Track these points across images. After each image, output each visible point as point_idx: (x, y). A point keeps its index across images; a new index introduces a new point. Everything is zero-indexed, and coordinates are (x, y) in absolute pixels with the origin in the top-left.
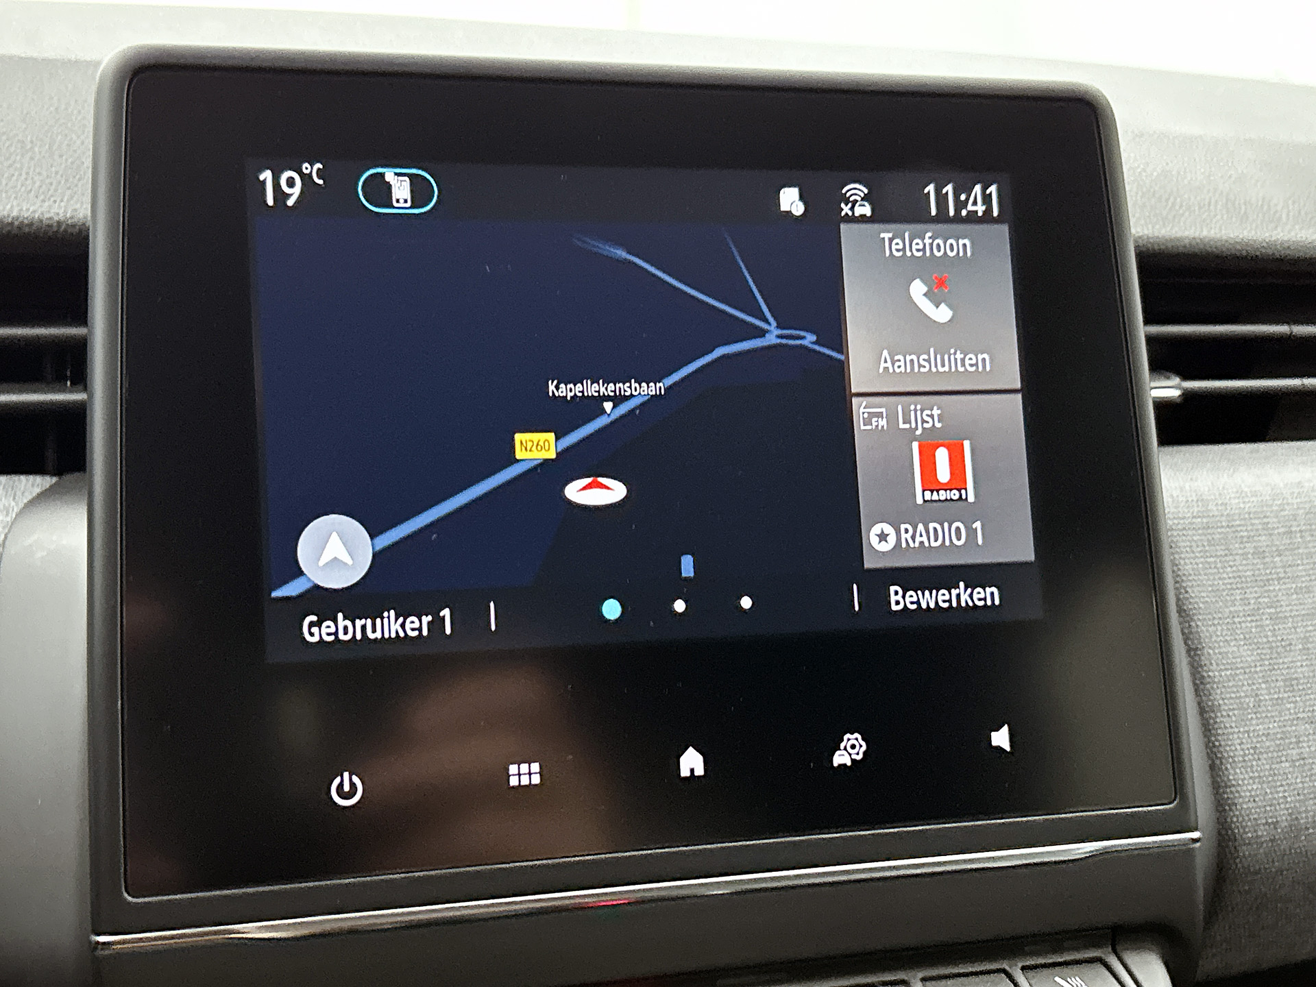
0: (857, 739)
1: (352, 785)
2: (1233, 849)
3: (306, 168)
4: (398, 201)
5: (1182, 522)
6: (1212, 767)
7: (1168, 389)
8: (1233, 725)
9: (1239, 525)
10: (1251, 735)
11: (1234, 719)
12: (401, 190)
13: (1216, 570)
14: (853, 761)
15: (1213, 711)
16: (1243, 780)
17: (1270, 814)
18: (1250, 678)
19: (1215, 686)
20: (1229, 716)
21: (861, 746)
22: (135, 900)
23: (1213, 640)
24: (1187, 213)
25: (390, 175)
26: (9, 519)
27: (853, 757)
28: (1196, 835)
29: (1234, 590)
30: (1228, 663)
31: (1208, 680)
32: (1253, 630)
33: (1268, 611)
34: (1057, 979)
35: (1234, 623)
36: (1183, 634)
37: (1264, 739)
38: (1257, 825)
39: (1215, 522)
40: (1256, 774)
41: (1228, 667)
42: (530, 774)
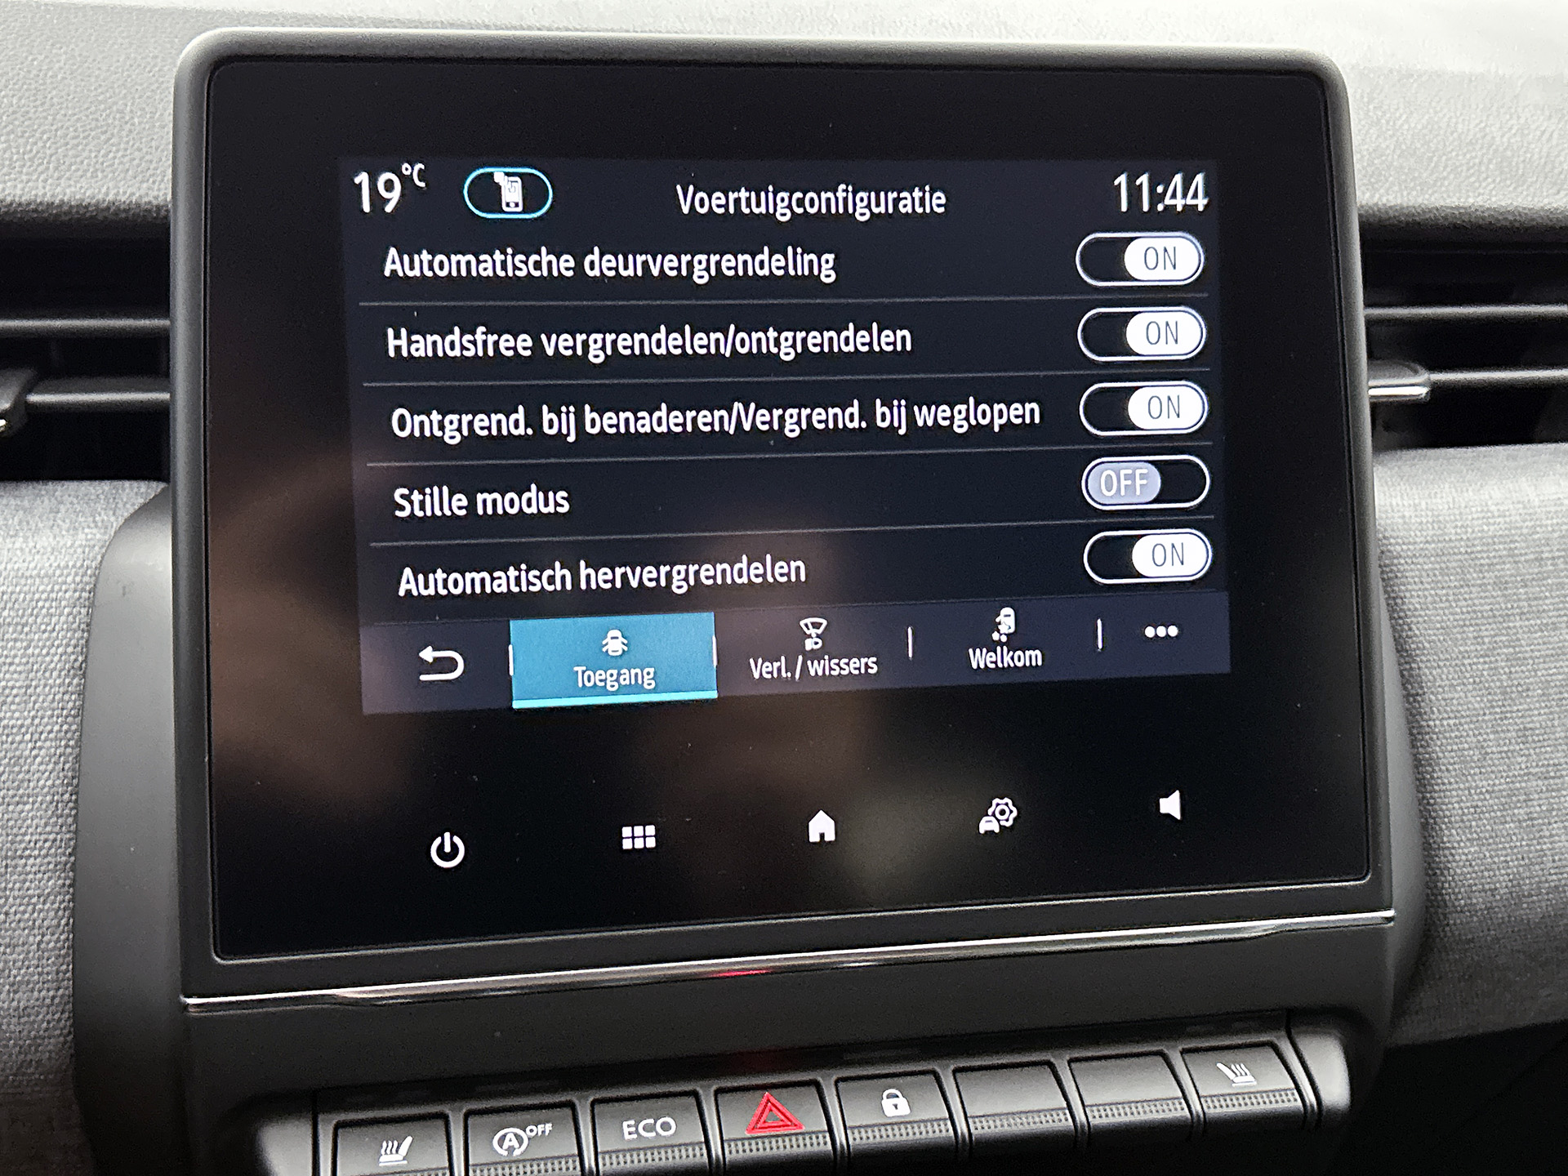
0: (1007, 804)
1: (454, 846)
2: (1442, 917)
3: (406, 168)
4: (508, 205)
5: (1411, 547)
6: (1425, 826)
7: (1413, 385)
8: (1452, 780)
9: (1479, 552)
10: (1473, 791)
11: (1453, 773)
13: (1447, 604)
14: (1002, 827)
15: (1430, 765)
16: (1458, 842)
17: (1489, 880)
18: (1476, 728)
19: (1435, 736)
20: (1447, 770)
21: (1011, 812)
22: (222, 962)
23: (1437, 684)
24: (1452, 176)
25: (499, 175)
26: (107, 537)
27: (1002, 823)
28: (1390, 913)
29: (1468, 626)
30: (1452, 711)
31: (1427, 729)
32: (1485, 673)
33: (1505, 650)
35: (1464, 665)
36: (1403, 676)
37: (1488, 797)
38: (1471, 891)
39: (1452, 548)
40: (1475, 835)
41: (1452, 715)
42: (645, 837)
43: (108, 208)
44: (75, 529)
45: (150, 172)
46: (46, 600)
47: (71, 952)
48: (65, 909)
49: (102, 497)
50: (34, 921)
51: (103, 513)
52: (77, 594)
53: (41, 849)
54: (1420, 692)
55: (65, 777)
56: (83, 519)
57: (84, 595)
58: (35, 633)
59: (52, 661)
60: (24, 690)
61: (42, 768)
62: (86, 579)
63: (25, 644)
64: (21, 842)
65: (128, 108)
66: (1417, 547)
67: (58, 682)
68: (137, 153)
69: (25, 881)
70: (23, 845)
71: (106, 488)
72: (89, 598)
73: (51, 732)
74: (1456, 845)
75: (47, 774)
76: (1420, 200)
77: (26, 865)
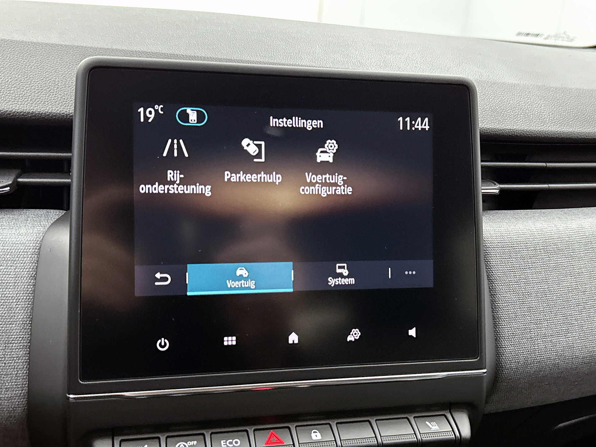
0: (357, 331)
1: (165, 343)
2: (501, 371)
3: (156, 107)
4: (191, 120)
5: (493, 244)
6: (496, 340)
7: (494, 189)
8: (506, 324)
9: (516, 246)
10: (512, 328)
11: (506, 322)
12: (193, 116)
13: (505, 264)
14: (355, 339)
15: (498, 319)
17: (517, 358)
18: (514, 307)
19: (500, 309)
20: (504, 321)
21: (358, 334)
22: (83, 383)
23: (501, 291)
24: (508, 119)
25: (189, 110)
26: (45, 230)
27: (356, 338)
28: (485, 371)
29: (511, 272)
31: (497, 307)
32: (517, 288)
33: (524, 280)
34: (427, 422)
35: (510, 285)
36: (490, 288)
37: (517, 330)
38: (511, 362)
39: (506, 245)
40: (513, 343)
41: (506, 302)
42: (232, 341)
43: (49, 115)
44: (34, 227)
45: (64, 103)
46: (23, 252)
47: (28, 377)
48: (26, 362)
49: (43, 215)
50: (15, 366)
51: (43, 221)
52: (34, 250)
53: (18, 340)
54: (495, 294)
55: (28, 315)
56: (36, 223)
57: (36, 250)
58: (18, 264)
59: (24, 274)
60: (14, 284)
61: (19, 312)
62: (37, 245)
63: (14, 267)
64: (11, 338)
65: (57, 80)
66: (495, 244)
67: (26, 281)
68: (59, 96)
69: (12, 352)
70: (12, 339)
71: (44, 212)
72: (38, 252)
73: (23, 299)
74: (506, 346)
75: (21, 314)
76: (498, 126)
77: (12, 346)
